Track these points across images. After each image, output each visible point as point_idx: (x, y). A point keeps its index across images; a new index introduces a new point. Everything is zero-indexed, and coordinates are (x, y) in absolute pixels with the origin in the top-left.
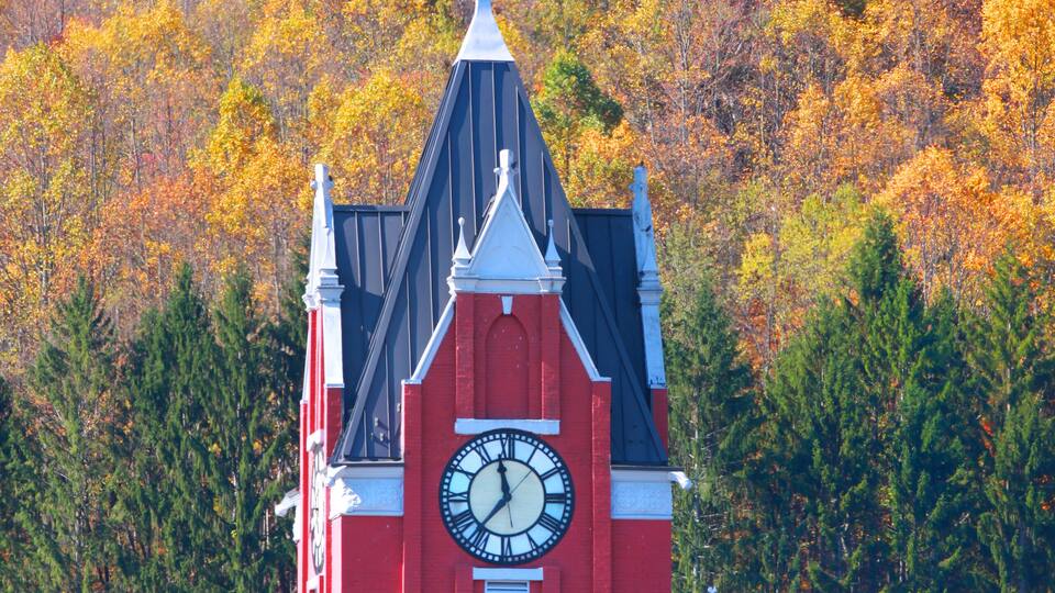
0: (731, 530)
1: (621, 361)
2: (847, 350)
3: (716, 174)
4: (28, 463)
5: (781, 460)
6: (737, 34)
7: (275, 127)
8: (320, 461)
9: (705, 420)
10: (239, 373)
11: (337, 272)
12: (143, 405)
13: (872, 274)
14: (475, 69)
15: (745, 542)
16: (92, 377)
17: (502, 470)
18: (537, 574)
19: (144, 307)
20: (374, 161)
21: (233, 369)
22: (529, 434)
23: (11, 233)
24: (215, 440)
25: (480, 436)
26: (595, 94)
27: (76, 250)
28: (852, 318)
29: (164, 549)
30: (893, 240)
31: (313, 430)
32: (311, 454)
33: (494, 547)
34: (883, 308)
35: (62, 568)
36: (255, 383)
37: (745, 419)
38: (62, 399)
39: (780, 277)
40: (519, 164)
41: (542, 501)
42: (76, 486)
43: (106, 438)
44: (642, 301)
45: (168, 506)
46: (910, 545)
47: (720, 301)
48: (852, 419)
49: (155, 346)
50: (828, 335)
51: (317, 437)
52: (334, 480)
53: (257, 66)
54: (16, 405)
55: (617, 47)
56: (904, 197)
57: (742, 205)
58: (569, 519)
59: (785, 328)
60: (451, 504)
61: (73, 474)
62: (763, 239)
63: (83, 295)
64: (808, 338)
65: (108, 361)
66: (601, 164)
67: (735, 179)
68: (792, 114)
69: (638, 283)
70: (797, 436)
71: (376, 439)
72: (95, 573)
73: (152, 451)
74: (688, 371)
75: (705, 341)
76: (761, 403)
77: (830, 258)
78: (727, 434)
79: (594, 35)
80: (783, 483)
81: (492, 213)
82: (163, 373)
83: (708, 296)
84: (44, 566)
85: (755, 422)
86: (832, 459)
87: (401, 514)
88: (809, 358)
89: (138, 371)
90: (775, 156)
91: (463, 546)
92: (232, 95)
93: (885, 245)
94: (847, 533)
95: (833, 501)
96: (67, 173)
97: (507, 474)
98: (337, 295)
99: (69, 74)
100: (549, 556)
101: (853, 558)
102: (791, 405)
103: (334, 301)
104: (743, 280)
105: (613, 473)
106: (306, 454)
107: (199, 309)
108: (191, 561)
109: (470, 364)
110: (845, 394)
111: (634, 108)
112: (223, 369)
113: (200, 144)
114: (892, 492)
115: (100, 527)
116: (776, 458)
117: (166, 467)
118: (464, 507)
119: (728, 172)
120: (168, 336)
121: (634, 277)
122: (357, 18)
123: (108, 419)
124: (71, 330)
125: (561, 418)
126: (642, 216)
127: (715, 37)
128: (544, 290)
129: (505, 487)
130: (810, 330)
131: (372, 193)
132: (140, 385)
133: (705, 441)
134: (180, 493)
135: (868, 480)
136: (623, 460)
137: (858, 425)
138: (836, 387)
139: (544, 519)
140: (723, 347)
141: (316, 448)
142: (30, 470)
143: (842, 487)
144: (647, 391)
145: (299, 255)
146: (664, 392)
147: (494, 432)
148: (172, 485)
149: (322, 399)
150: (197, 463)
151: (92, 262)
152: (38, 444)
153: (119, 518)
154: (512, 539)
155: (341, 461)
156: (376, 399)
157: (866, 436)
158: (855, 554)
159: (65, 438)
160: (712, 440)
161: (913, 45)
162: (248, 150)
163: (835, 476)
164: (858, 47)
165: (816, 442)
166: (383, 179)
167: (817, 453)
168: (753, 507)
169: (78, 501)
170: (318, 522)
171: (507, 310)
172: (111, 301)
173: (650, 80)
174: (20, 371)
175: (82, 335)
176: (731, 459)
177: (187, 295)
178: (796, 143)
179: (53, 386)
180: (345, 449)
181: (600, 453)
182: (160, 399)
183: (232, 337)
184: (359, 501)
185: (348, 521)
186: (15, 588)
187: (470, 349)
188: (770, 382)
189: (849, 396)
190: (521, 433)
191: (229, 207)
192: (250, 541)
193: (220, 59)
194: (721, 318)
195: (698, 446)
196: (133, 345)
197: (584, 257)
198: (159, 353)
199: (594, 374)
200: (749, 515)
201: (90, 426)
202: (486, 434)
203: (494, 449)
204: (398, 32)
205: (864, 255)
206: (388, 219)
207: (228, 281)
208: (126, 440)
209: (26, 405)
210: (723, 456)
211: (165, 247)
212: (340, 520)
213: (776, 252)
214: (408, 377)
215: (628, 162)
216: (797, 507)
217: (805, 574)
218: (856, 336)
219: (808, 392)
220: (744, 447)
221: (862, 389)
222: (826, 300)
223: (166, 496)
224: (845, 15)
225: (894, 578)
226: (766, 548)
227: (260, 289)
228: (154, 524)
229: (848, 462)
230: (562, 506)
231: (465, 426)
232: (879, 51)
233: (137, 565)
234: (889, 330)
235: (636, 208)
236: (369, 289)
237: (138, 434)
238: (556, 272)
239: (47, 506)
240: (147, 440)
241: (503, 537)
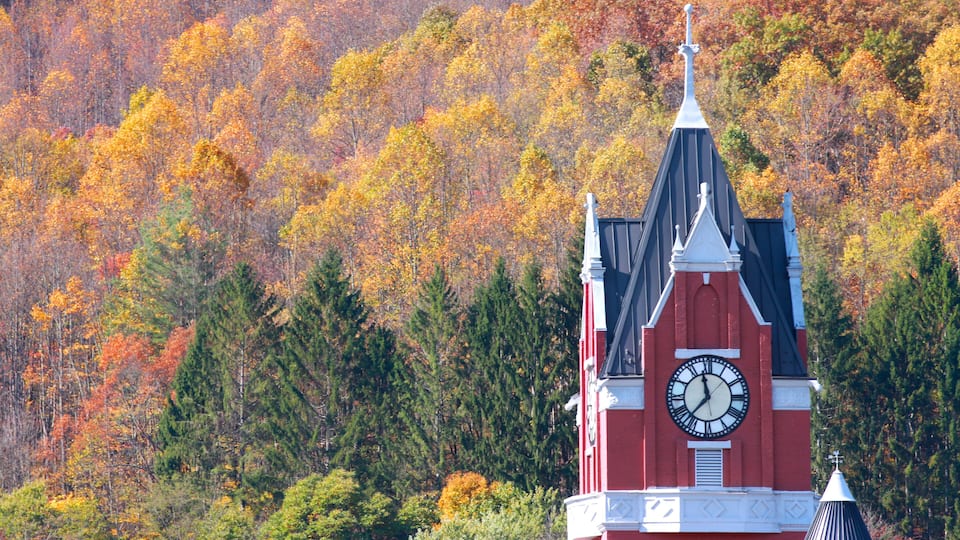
0: (841, 418)
1: (778, 313)
2: (910, 306)
3: (827, 199)
4: (406, 382)
5: (870, 375)
6: (839, 111)
7: (554, 172)
8: (592, 376)
9: (823, 350)
10: (534, 324)
11: (601, 260)
12: (476, 345)
13: (926, 261)
14: (685, 133)
15: (849, 426)
16: (445, 328)
17: (704, 380)
18: (727, 444)
19: (475, 284)
20: (616, 193)
21: (530, 322)
22: (721, 358)
23: (395, 240)
24: (520, 367)
25: (691, 360)
26: (753, 150)
27: (433, 251)
28: (914, 287)
29: (489, 434)
30: (939, 237)
31: (587, 358)
32: (587, 372)
33: (700, 428)
34: (932, 280)
35: (428, 445)
36: (544, 330)
37: (847, 350)
38: (426, 342)
39: (868, 262)
40: (713, 192)
41: (730, 400)
42: (436, 396)
43: (454, 365)
44: (790, 275)
45: (492, 407)
46: (951, 426)
47: (831, 277)
48: (914, 349)
49: (483, 308)
50: (899, 297)
51: (590, 361)
52: (601, 388)
53: (543, 135)
54: (398, 346)
55: (765, 121)
56: (945, 211)
57: (844, 217)
58: (746, 410)
59: (872, 293)
60: (674, 402)
61: (433, 387)
62: (856, 239)
63: (438, 277)
64: (886, 300)
65: (454, 318)
66: (756, 193)
67: (839, 202)
68: (875, 161)
69: (787, 264)
70: (880, 359)
71: (627, 362)
72: (448, 448)
73: (482, 374)
74: (811, 320)
75: (822, 302)
76: (857, 339)
77: (900, 250)
78: (836, 359)
79: (750, 114)
80: (872, 388)
81: (696, 221)
82: (488, 324)
83: (823, 274)
84: (417, 445)
85: (854, 351)
86: (902, 374)
87: (642, 408)
88: (887, 312)
89: (473, 324)
90: (864, 187)
91: (681, 427)
92: (528, 153)
93: (934, 241)
94: (913, 420)
95: (904, 399)
96: (428, 203)
97: (707, 383)
98: (601, 273)
99: (428, 142)
100: (733, 433)
101: (916, 435)
102: (876, 341)
103: (599, 277)
104: (845, 264)
105: (774, 382)
106: (584, 372)
107: (509, 286)
108: (506, 440)
109: (684, 315)
110: (909, 334)
111: (776, 158)
112: (524, 322)
113: (509, 183)
114: (940, 394)
115: (451, 420)
116: (867, 373)
117: (490, 383)
118: (681, 403)
119: (835, 197)
120: (490, 301)
121: (785, 260)
122: (604, 104)
123: (454, 355)
124: (432, 299)
125: (741, 348)
126: (789, 223)
127: (826, 115)
128: (729, 269)
129: (707, 391)
130: (888, 295)
131: (614, 212)
132: (474, 332)
133: (823, 363)
134: (499, 398)
135: (925, 386)
136: (779, 372)
137: (918, 353)
138: (904, 329)
139: (731, 411)
140: (833, 305)
141: (590, 368)
142: (408, 385)
143: (909, 391)
144: (794, 331)
145: (571, 252)
146: (804, 331)
147: (699, 357)
148: (494, 394)
149: (593, 338)
150: (509, 380)
151: (443, 258)
152: (412, 370)
153: (463, 415)
154: (712, 423)
155: (605, 376)
156: (626, 337)
157: (923, 359)
158: (917, 432)
159: (429, 366)
160: (827, 362)
161: (949, 118)
162: (539, 187)
163: (904, 384)
164: (914, 118)
165: (892, 363)
166: (622, 204)
167: (893, 370)
168: (854, 405)
169: (437, 404)
170: (591, 414)
171: (706, 282)
172: (455, 281)
173: (786, 141)
174: (401, 325)
175: (438, 301)
176: (839, 374)
177: (502, 277)
178: (876, 179)
179: (421, 334)
180: (608, 368)
181: (765, 368)
182: (486, 341)
183: (529, 303)
184: (617, 400)
185: (610, 413)
186: (400, 458)
187: (684, 306)
188: (863, 328)
189: (913, 335)
190: (716, 357)
191: (526, 224)
192: (543, 428)
193: (520, 132)
194: (832, 287)
195: (819, 366)
196: (470, 309)
197: (753, 248)
198: (485, 313)
199: (761, 321)
200: (851, 409)
201: (444, 357)
202: (695, 358)
203: (699, 367)
204: (629, 113)
205: (921, 247)
206: (632, 226)
207: (526, 268)
208: (466, 367)
209: (405, 346)
210: (834, 372)
211: (488, 248)
212: (605, 413)
213: (866, 248)
214: (645, 324)
215: (772, 192)
216: (881, 404)
217: (887, 444)
218: (917, 297)
219: (887, 332)
220: (847, 366)
221: (921, 330)
222: (897, 275)
223: (490, 400)
224: (907, 99)
225: (942, 447)
226: (862, 429)
227: (548, 273)
228: (483, 418)
229: (912, 375)
230: (742, 403)
231: (682, 354)
232: (928, 121)
233: (474, 444)
234: (936, 294)
235: (785, 218)
236: (622, 270)
237: (473, 363)
238: (736, 258)
239: (418, 409)
240: (478, 366)
241: (706, 422)
